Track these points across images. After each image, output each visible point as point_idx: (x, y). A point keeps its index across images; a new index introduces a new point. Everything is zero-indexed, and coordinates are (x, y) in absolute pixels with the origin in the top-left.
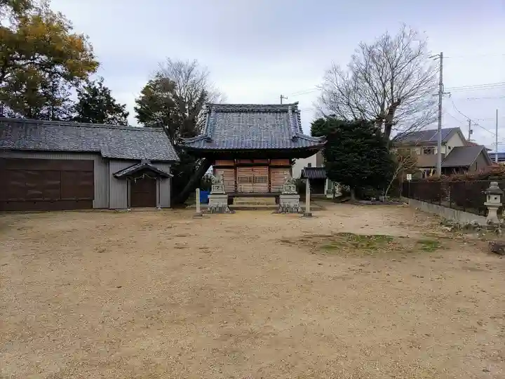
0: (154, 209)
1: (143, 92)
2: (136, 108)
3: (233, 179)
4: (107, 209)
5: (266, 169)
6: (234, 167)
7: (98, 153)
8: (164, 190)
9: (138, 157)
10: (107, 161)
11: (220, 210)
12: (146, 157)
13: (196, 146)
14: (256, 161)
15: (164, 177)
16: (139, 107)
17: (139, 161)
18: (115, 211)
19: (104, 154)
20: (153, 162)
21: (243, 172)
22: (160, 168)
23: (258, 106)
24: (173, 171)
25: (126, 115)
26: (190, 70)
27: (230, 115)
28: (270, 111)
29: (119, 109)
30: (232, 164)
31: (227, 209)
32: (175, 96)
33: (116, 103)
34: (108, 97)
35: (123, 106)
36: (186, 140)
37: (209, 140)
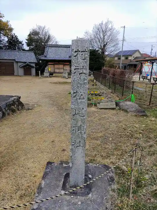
0: (31, 76)
1: (28, 36)
2: (26, 42)
3: (53, 68)
4: (18, 76)
5: (63, 65)
6: (54, 65)
7: (15, 60)
8: (33, 71)
9: (25, 61)
10: (17, 62)
11: (47, 77)
12: (28, 61)
13: (42, 58)
14: (60, 63)
15: (33, 67)
16: (27, 42)
17: (26, 63)
18: (20, 76)
19: (16, 60)
20: (30, 63)
21: (56, 66)
22: (32, 65)
23: (62, 45)
24: (36, 66)
25: (23, 45)
26: (44, 28)
27: (53, 48)
28: (65, 47)
29: (21, 43)
30: (53, 64)
31: (49, 77)
32: (39, 37)
33: (19, 41)
34: (17, 39)
35: (22, 41)
36: (39, 56)
37: (46, 57)
